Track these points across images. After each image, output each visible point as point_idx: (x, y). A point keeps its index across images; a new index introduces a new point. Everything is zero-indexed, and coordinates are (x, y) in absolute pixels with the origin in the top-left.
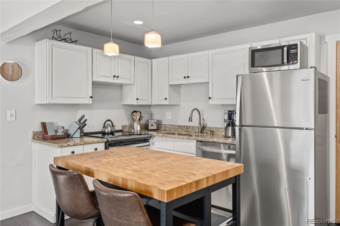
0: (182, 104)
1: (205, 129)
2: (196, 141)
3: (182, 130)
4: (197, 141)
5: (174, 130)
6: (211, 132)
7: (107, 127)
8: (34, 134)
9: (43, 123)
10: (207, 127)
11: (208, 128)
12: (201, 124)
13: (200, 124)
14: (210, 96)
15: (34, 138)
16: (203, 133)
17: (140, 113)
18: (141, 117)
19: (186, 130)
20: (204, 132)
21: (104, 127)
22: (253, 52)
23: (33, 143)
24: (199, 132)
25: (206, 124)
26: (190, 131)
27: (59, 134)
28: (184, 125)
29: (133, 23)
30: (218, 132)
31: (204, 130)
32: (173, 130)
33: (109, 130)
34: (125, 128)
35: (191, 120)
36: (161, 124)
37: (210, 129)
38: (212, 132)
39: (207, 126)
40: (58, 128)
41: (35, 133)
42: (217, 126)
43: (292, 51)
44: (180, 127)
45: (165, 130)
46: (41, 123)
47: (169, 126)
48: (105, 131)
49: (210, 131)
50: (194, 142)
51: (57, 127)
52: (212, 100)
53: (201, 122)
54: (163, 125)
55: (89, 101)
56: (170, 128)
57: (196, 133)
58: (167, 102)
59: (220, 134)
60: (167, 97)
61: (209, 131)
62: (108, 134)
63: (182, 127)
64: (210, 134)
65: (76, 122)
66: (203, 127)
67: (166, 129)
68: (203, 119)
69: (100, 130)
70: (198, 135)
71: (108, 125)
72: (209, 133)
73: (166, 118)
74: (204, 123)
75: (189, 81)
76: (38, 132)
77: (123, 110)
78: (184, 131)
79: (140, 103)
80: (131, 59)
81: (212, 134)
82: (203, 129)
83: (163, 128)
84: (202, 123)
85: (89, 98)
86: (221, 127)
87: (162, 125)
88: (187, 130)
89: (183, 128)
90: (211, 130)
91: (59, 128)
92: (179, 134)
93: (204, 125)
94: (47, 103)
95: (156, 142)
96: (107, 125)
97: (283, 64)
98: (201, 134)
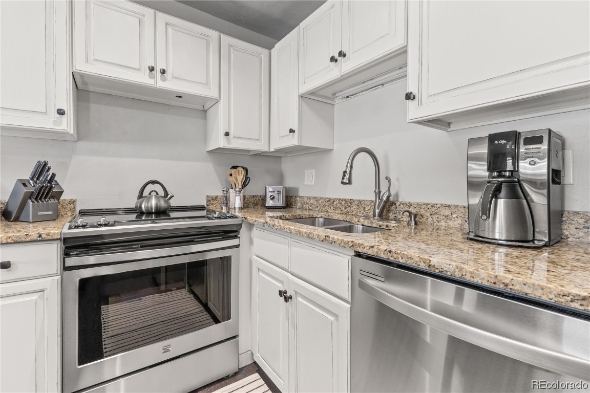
1: (393, 208)
2: (353, 254)
3: (335, 209)
5: (319, 208)
6: (410, 216)
7: (149, 198)
10: (398, 204)
11: (402, 206)
12: (380, 192)
13: (378, 193)
14: (412, 88)
16: (387, 219)
17: (246, 170)
18: (247, 178)
19: (343, 209)
20: (391, 215)
21: (141, 196)
24: (374, 215)
25: (397, 195)
26: (354, 213)
28: (340, 197)
30: (435, 217)
31: (389, 211)
32: (317, 209)
33: (152, 204)
34: (213, 202)
35: (347, 179)
36: (295, 197)
37: (407, 209)
38: (416, 216)
39: (400, 200)
42: (432, 201)
44: (331, 201)
45: (302, 209)
47: (310, 199)
48: (141, 207)
49: (410, 213)
52: (421, 103)
53: (381, 189)
54: (300, 197)
56: (312, 204)
57: (367, 217)
58: (294, 140)
59: (444, 224)
60: (295, 128)
61: (407, 214)
62: (148, 214)
63: (335, 203)
64: (409, 224)
66: (386, 202)
67: (304, 206)
68: (386, 178)
69: (132, 205)
70: (370, 225)
71: (154, 193)
72: (406, 218)
73: (306, 183)
74: (389, 190)
75: (346, 66)
77: (211, 165)
78: (339, 211)
79: (238, 144)
81: (416, 223)
82: (387, 208)
83: (299, 205)
84: (384, 189)
85: (56, 114)
86: (448, 203)
87: (298, 199)
88: (345, 208)
89: (338, 205)
90: (410, 210)
93: (388, 197)
96: (149, 193)
98: (381, 223)
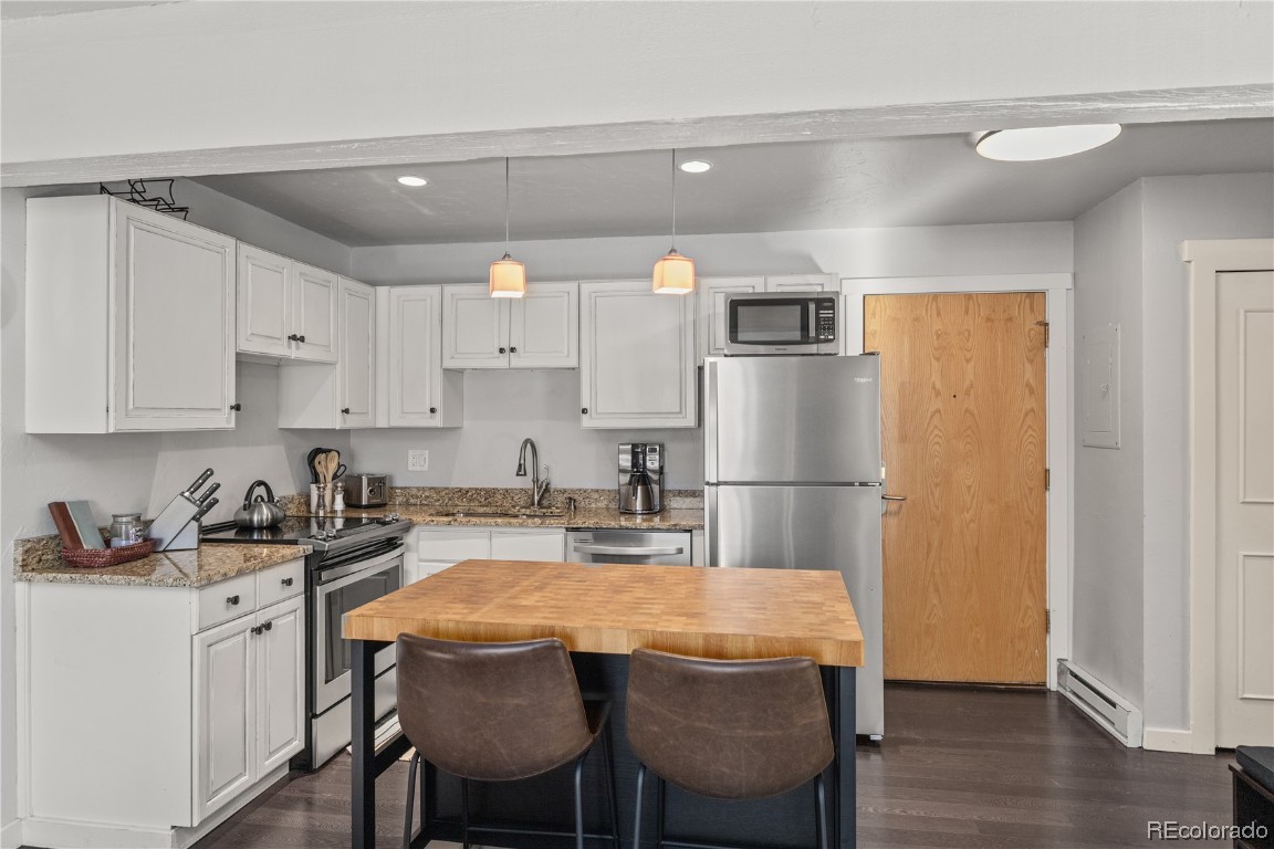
0: (466, 424)
1: (546, 496)
2: (564, 531)
3: (472, 501)
4: (567, 529)
5: (441, 501)
6: (571, 502)
7: (258, 506)
8: (26, 548)
9: (56, 503)
10: (552, 490)
11: (556, 493)
14: (586, 405)
15: (24, 566)
17: (339, 454)
18: (340, 466)
19: (483, 500)
20: (545, 502)
21: (247, 506)
22: (735, 306)
23: (21, 587)
24: (533, 504)
25: (555, 482)
26: (498, 504)
27: (124, 543)
29: (397, 181)
30: (587, 501)
31: (544, 498)
32: (437, 503)
33: (263, 514)
35: (523, 470)
36: (391, 488)
38: (574, 501)
40: (120, 519)
41: (29, 546)
43: (825, 314)
44: (463, 492)
45: (408, 505)
46: (50, 505)
47: (423, 491)
48: (251, 521)
49: (570, 499)
50: (558, 533)
51: (115, 516)
52: (593, 416)
54: (401, 488)
55: (228, 421)
56: (427, 497)
57: (523, 507)
58: (437, 421)
59: (593, 506)
60: (438, 406)
62: (261, 528)
63: (469, 494)
65: (182, 494)
67: (412, 501)
71: (260, 499)
73: (410, 468)
74: (547, 479)
75: (517, 361)
76: (40, 540)
78: (478, 503)
79: (352, 422)
80: (329, 282)
81: (574, 507)
83: (400, 500)
85: (227, 409)
87: (397, 491)
89: (475, 496)
90: (565, 495)
91: (124, 519)
92: (467, 515)
93: (547, 485)
94: (111, 430)
95: (421, 543)
96: (256, 500)
97: (805, 340)
98: (544, 511)
